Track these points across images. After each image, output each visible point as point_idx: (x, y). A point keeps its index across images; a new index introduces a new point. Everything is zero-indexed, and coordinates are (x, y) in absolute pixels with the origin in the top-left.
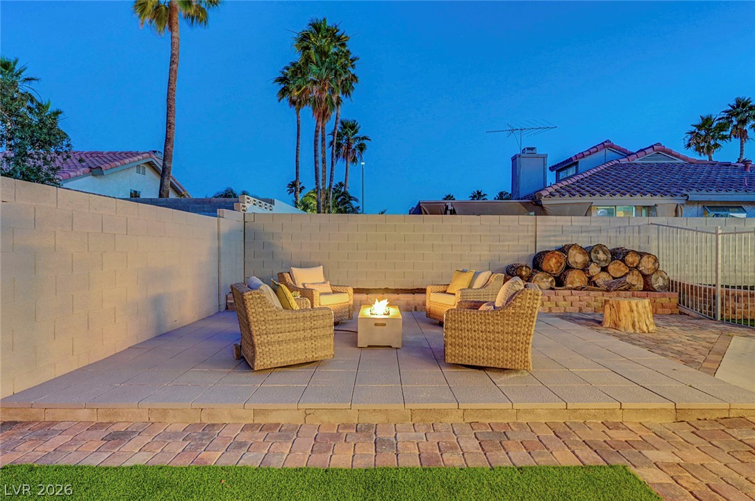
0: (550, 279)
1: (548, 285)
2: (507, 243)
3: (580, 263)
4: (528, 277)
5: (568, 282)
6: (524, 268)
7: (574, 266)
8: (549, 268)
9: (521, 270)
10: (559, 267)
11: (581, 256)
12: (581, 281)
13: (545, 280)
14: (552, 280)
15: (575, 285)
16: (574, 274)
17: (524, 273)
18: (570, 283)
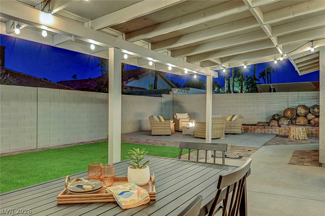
0: (288, 121)
1: (287, 123)
2: (274, 105)
3: (303, 114)
4: (278, 119)
5: (297, 122)
6: (276, 116)
7: (300, 115)
8: (287, 116)
9: (275, 116)
10: (292, 115)
11: (304, 110)
12: (304, 122)
13: (286, 121)
14: (290, 121)
15: (301, 124)
16: (300, 118)
17: (276, 118)
18: (298, 123)
